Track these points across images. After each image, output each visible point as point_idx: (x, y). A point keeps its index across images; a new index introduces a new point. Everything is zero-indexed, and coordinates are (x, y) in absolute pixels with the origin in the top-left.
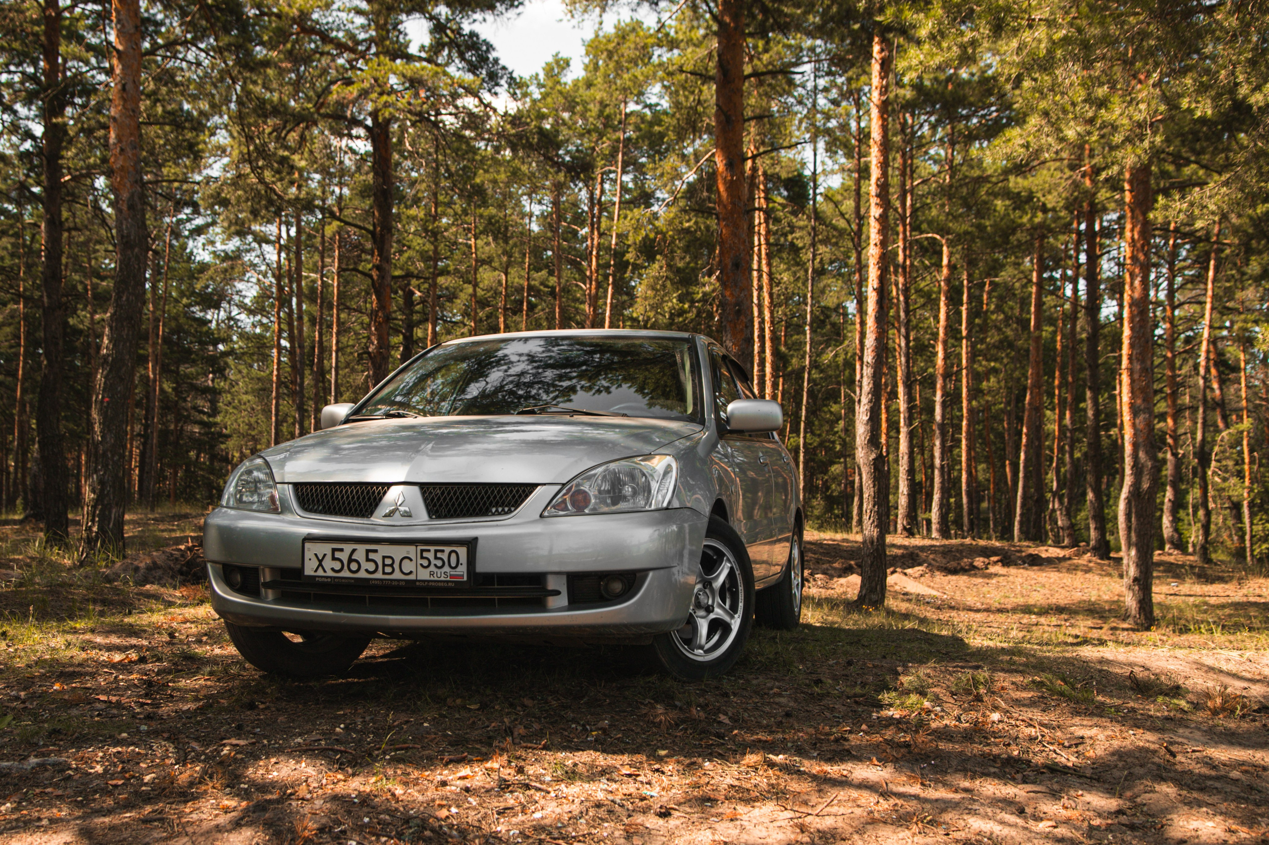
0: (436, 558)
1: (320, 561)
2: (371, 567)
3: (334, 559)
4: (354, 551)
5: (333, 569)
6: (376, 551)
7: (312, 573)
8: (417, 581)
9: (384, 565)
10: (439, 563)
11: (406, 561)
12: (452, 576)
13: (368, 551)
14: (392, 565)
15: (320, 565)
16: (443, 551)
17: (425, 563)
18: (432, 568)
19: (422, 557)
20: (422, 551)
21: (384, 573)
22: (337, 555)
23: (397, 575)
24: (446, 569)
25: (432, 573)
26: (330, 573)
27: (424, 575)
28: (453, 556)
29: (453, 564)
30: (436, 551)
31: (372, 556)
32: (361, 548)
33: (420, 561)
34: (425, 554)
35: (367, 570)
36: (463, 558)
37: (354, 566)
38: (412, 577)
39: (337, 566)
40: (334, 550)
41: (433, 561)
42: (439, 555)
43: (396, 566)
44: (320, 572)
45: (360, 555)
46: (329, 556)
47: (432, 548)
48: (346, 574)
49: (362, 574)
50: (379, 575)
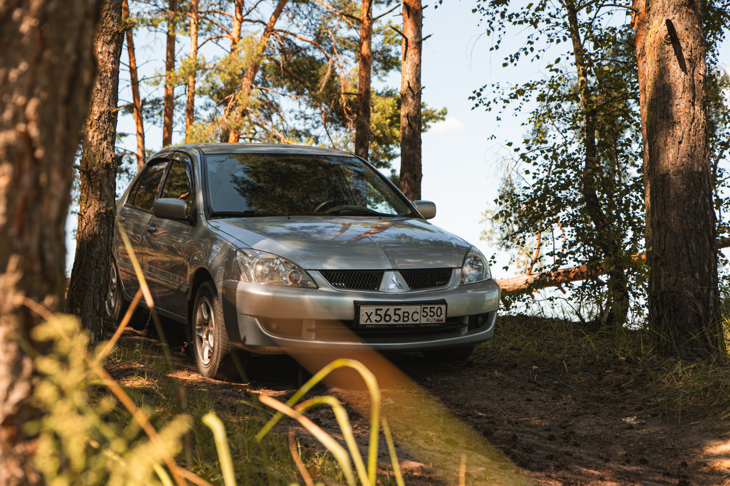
0: (431, 311)
1: (369, 316)
2: (397, 318)
3: (377, 314)
4: (388, 309)
5: (376, 320)
6: (400, 309)
7: (364, 323)
8: (420, 324)
9: (404, 317)
10: (432, 314)
11: (415, 314)
12: (438, 321)
13: (395, 310)
14: (408, 317)
15: (369, 318)
16: (434, 308)
17: (425, 314)
18: (428, 317)
19: (424, 312)
20: (424, 308)
21: (403, 321)
22: (379, 312)
23: (410, 322)
24: (435, 317)
25: (428, 320)
26: (374, 323)
27: (424, 321)
28: (439, 310)
29: (439, 314)
30: (431, 308)
31: (397, 312)
32: (392, 308)
33: (422, 314)
34: (425, 310)
35: (394, 320)
36: (444, 312)
37: (387, 318)
38: (418, 322)
39: (378, 318)
40: (377, 310)
41: (429, 313)
42: (432, 310)
43: (410, 317)
44: (369, 322)
45: (391, 312)
46: (374, 314)
47: (429, 306)
48: (383, 322)
49: (392, 322)
50: (401, 322)
